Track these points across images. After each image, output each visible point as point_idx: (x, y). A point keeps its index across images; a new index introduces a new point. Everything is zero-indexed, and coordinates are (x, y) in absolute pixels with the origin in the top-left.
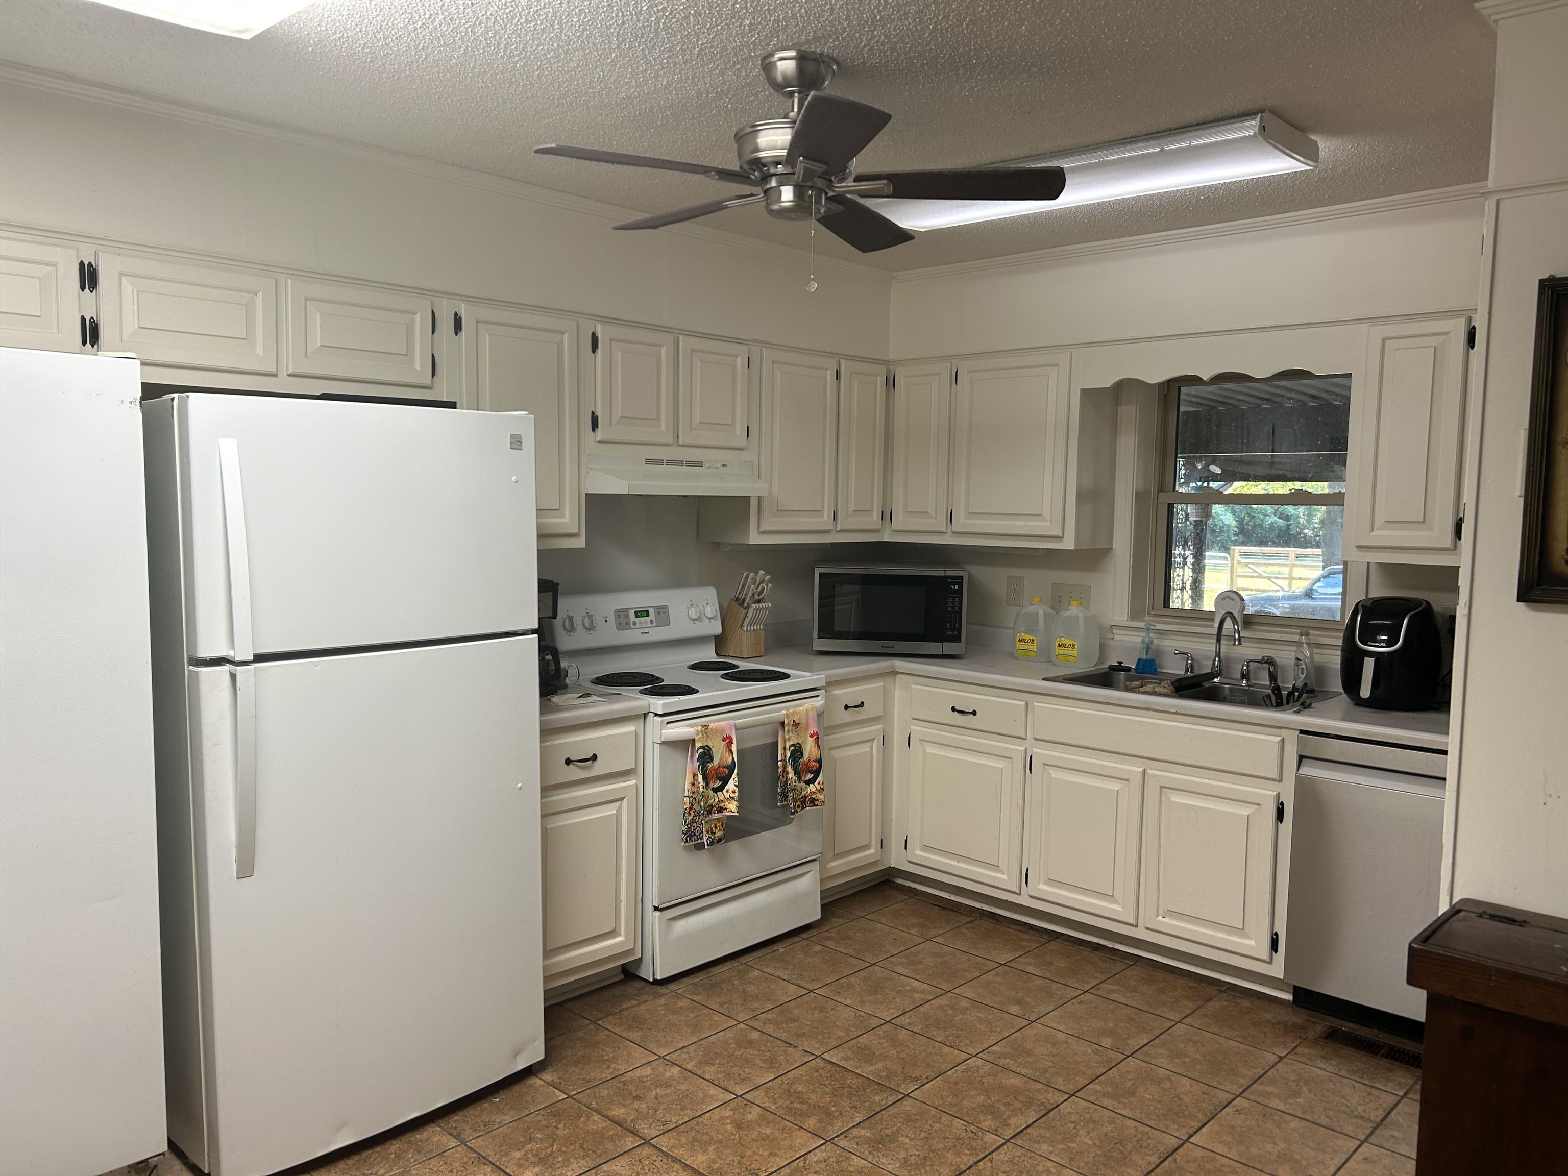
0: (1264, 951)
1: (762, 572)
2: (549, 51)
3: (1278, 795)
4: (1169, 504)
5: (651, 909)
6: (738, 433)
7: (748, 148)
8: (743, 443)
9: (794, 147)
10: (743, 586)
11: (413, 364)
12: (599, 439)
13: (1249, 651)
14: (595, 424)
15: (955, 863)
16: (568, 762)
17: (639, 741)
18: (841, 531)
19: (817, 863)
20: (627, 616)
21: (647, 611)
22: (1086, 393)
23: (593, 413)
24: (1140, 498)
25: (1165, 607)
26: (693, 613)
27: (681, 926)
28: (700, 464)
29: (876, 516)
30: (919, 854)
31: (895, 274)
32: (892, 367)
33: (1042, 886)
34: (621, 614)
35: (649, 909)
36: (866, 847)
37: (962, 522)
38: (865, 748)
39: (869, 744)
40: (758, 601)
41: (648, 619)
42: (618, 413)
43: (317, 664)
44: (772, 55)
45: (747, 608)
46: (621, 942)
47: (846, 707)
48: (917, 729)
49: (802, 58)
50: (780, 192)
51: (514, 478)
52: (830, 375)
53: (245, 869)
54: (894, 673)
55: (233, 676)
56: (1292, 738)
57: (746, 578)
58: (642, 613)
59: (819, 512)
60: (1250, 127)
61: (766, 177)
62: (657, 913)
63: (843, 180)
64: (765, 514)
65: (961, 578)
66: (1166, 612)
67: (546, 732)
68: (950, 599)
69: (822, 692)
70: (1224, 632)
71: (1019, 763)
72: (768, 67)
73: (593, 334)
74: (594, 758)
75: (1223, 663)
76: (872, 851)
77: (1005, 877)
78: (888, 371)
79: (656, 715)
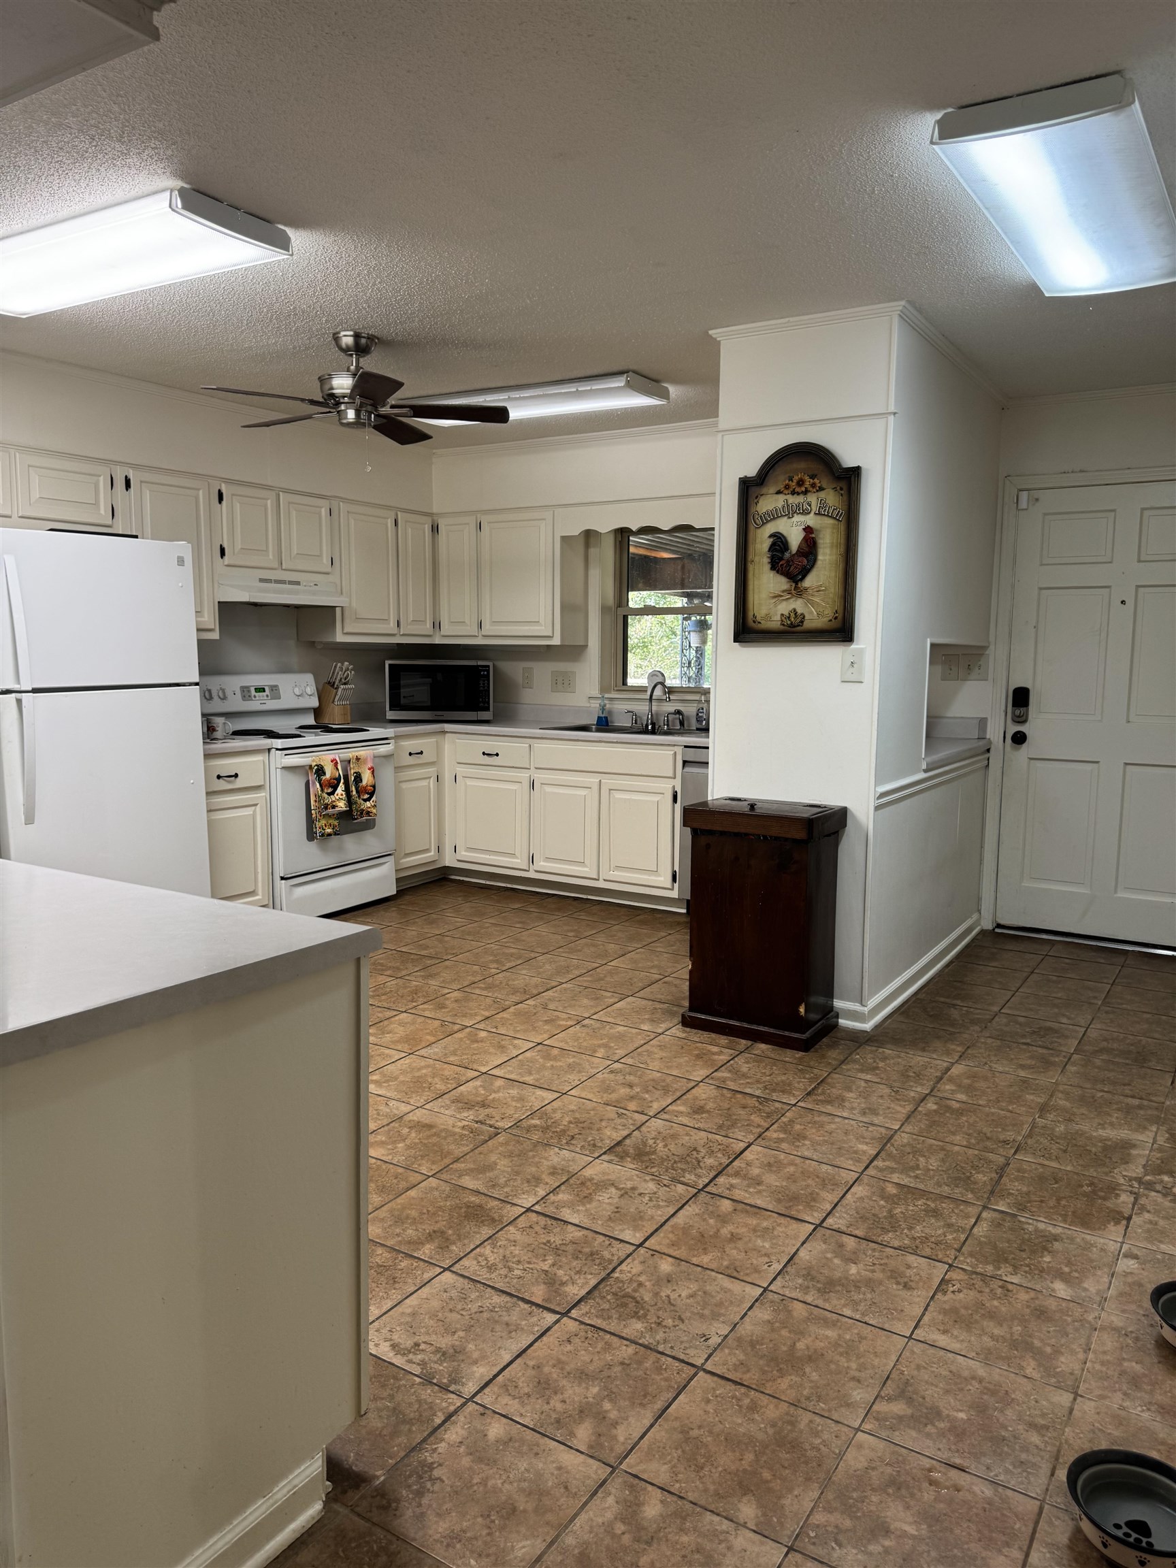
0: (668, 884)
1: (346, 663)
2: (203, 325)
3: (674, 787)
4: (624, 616)
5: (279, 879)
6: (325, 561)
7: (327, 387)
8: (329, 569)
9: (355, 388)
10: (333, 673)
11: (99, 510)
12: (226, 563)
13: (670, 707)
14: (223, 552)
15: (488, 857)
16: (219, 777)
17: (267, 769)
18: (403, 635)
19: (393, 857)
20: (249, 691)
21: (264, 689)
22: (563, 538)
23: (221, 546)
24: (604, 609)
25: (623, 684)
26: (297, 691)
27: (300, 891)
28: (298, 583)
29: (429, 625)
30: (463, 854)
31: (434, 451)
32: (435, 518)
33: (542, 863)
34: (245, 691)
35: (277, 878)
36: (427, 850)
37: (488, 629)
38: (424, 783)
39: (428, 780)
40: (345, 684)
41: (264, 694)
42: (238, 546)
43: (66, 696)
44: (339, 333)
45: (337, 688)
46: (259, 899)
47: (410, 754)
48: (461, 770)
49: (357, 336)
50: (347, 413)
51: (180, 584)
52: (390, 523)
53: (29, 819)
54: (444, 732)
55: (19, 701)
56: (679, 750)
57: (335, 667)
58: (260, 690)
59: (386, 621)
60: (620, 382)
61: (338, 404)
62: (283, 881)
63: (384, 406)
64: (347, 621)
65: (488, 666)
66: (624, 688)
67: (208, 756)
68: (481, 682)
69: (392, 741)
70: (654, 697)
71: (526, 785)
72: (336, 338)
73: (219, 491)
74: (236, 776)
75: (654, 716)
76: (432, 853)
77: (519, 861)
78: (433, 521)
79: (277, 749)
